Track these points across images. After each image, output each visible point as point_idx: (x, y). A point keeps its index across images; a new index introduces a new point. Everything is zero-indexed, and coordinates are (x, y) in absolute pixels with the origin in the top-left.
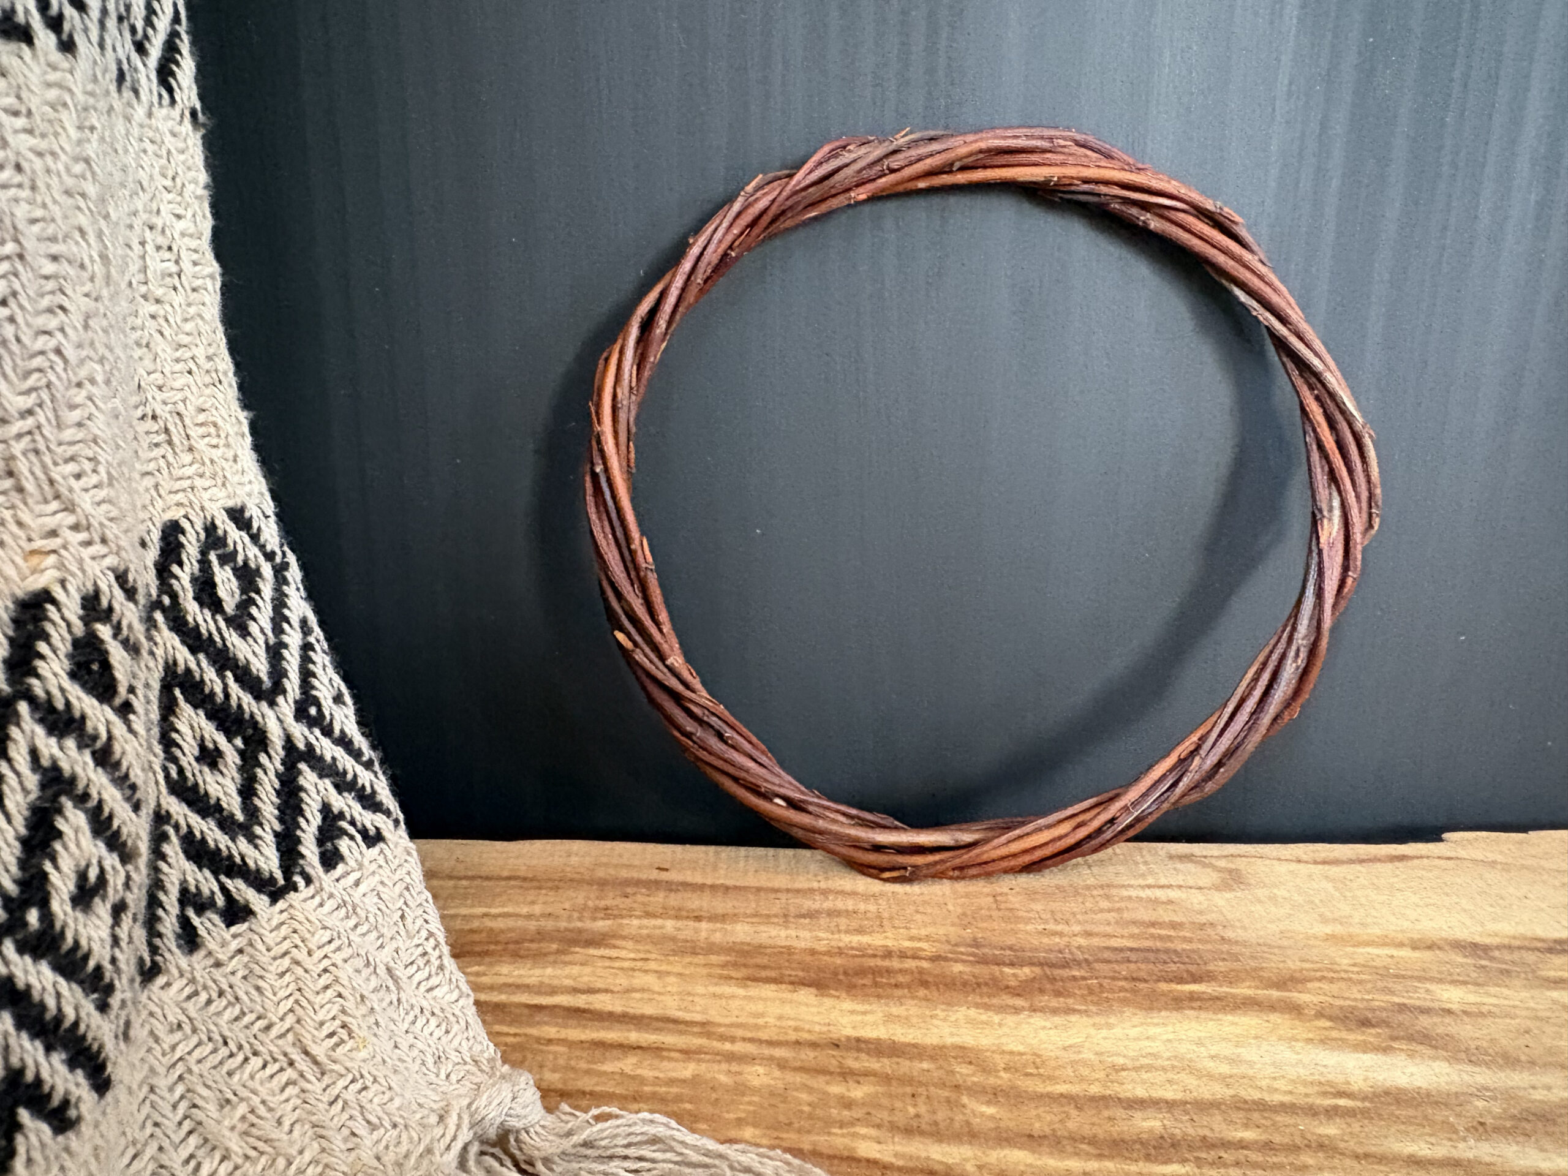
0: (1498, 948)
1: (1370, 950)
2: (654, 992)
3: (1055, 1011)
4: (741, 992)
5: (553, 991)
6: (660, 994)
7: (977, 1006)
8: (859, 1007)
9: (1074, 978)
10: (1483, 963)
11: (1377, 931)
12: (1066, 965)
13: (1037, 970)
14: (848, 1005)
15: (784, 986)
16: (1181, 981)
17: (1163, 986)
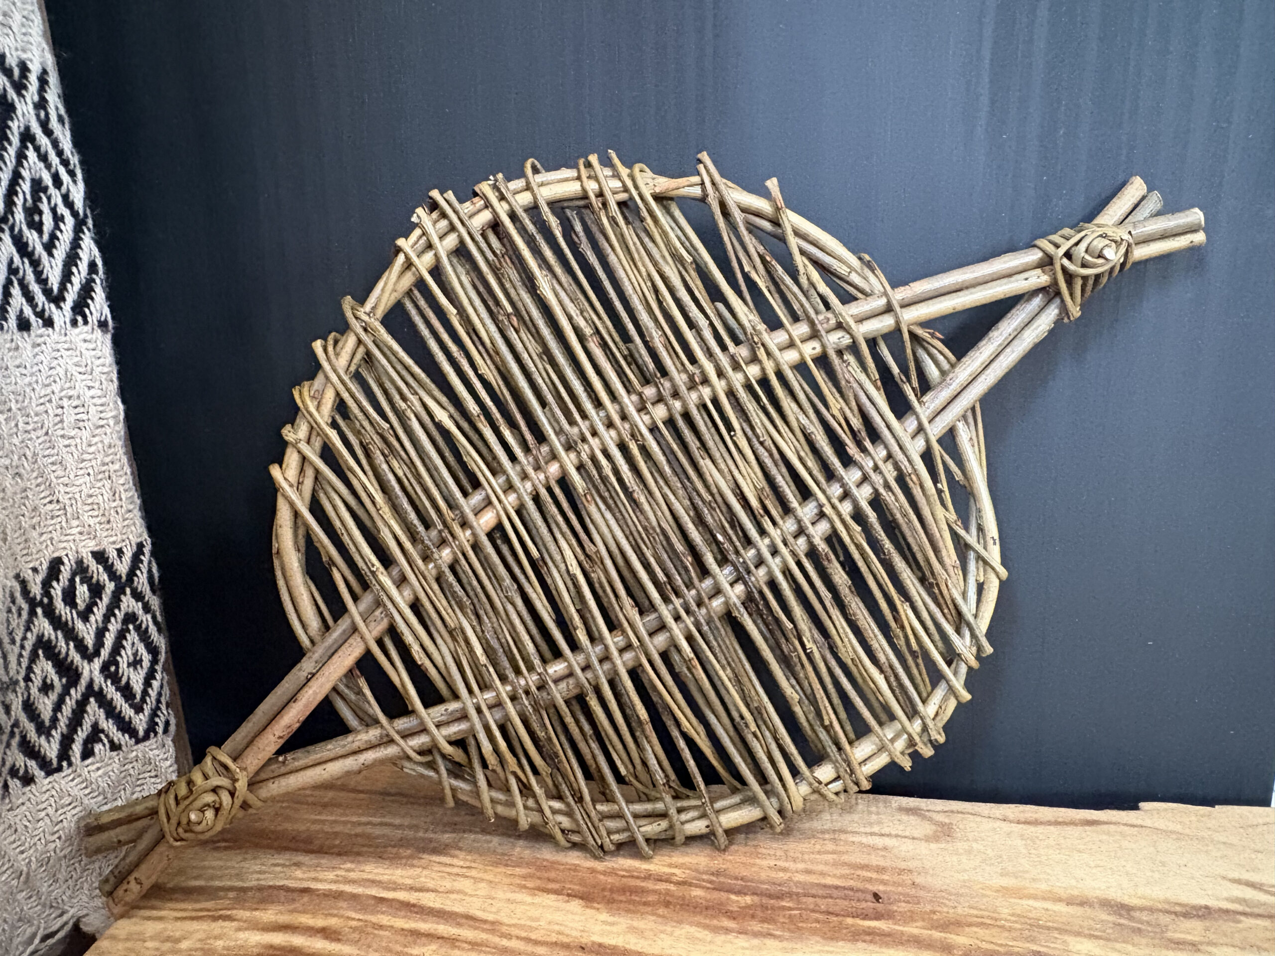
0: (1142, 909)
1: (1031, 902)
2: (466, 894)
3: (756, 935)
4: (529, 899)
5: (396, 887)
6: (471, 896)
7: (699, 925)
8: (611, 919)
9: (784, 908)
10: (1122, 921)
11: (1044, 886)
12: (780, 897)
13: (756, 899)
14: (604, 916)
15: (560, 897)
16: (866, 917)
17: (850, 921)
